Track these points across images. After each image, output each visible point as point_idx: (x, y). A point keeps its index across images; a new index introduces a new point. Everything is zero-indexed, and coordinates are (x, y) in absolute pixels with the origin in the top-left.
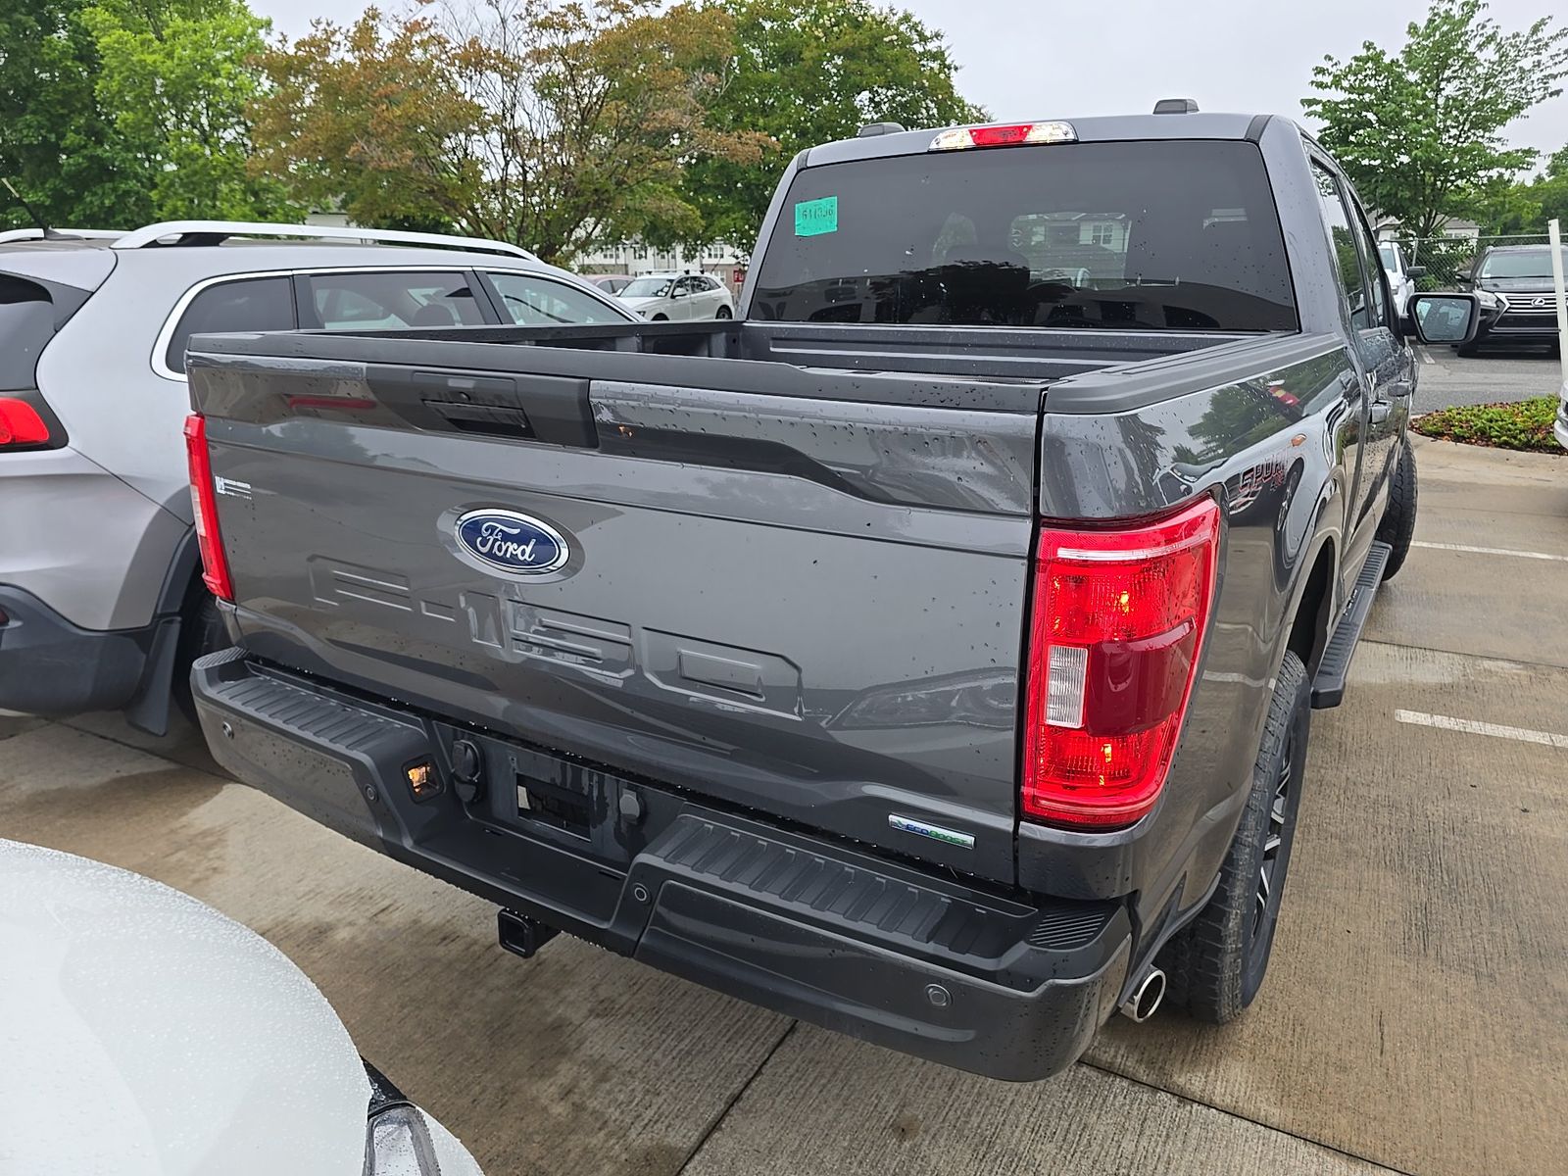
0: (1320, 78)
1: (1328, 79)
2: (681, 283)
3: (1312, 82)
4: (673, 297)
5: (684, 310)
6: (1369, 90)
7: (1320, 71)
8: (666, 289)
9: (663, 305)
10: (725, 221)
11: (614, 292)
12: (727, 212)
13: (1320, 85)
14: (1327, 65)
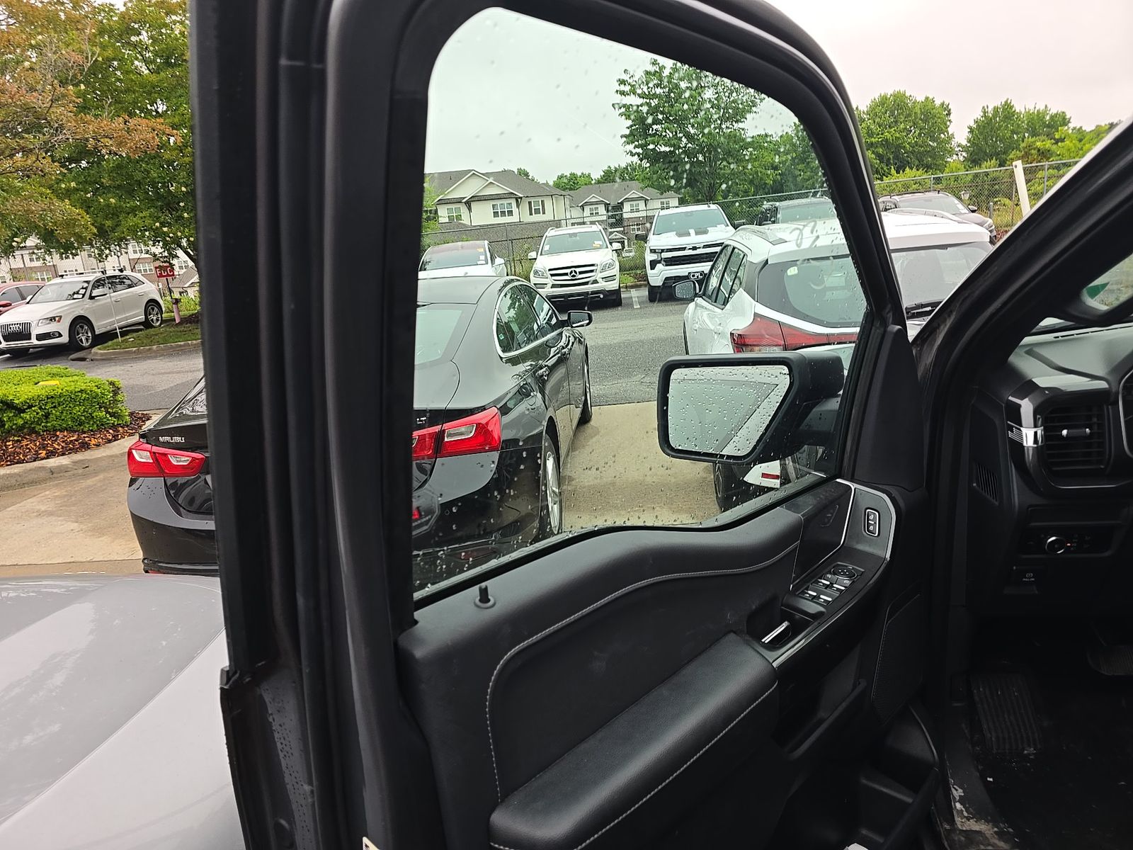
0: (622, 88)
1: (627, 88)
2: (99, 283)
3: (617, 91)
4: (92, 298)
5: (106, 311)
6: (655, 96)
7: (622, 82)
8: (82, 291)
9: (83, 307)
10: (132, 221)
11: (24, 298)
12: (133, 211)
13: (623, 93)
14: (625, 77)
